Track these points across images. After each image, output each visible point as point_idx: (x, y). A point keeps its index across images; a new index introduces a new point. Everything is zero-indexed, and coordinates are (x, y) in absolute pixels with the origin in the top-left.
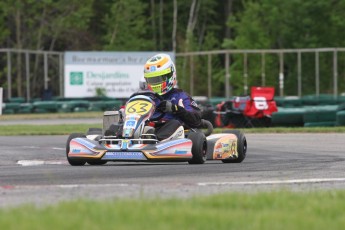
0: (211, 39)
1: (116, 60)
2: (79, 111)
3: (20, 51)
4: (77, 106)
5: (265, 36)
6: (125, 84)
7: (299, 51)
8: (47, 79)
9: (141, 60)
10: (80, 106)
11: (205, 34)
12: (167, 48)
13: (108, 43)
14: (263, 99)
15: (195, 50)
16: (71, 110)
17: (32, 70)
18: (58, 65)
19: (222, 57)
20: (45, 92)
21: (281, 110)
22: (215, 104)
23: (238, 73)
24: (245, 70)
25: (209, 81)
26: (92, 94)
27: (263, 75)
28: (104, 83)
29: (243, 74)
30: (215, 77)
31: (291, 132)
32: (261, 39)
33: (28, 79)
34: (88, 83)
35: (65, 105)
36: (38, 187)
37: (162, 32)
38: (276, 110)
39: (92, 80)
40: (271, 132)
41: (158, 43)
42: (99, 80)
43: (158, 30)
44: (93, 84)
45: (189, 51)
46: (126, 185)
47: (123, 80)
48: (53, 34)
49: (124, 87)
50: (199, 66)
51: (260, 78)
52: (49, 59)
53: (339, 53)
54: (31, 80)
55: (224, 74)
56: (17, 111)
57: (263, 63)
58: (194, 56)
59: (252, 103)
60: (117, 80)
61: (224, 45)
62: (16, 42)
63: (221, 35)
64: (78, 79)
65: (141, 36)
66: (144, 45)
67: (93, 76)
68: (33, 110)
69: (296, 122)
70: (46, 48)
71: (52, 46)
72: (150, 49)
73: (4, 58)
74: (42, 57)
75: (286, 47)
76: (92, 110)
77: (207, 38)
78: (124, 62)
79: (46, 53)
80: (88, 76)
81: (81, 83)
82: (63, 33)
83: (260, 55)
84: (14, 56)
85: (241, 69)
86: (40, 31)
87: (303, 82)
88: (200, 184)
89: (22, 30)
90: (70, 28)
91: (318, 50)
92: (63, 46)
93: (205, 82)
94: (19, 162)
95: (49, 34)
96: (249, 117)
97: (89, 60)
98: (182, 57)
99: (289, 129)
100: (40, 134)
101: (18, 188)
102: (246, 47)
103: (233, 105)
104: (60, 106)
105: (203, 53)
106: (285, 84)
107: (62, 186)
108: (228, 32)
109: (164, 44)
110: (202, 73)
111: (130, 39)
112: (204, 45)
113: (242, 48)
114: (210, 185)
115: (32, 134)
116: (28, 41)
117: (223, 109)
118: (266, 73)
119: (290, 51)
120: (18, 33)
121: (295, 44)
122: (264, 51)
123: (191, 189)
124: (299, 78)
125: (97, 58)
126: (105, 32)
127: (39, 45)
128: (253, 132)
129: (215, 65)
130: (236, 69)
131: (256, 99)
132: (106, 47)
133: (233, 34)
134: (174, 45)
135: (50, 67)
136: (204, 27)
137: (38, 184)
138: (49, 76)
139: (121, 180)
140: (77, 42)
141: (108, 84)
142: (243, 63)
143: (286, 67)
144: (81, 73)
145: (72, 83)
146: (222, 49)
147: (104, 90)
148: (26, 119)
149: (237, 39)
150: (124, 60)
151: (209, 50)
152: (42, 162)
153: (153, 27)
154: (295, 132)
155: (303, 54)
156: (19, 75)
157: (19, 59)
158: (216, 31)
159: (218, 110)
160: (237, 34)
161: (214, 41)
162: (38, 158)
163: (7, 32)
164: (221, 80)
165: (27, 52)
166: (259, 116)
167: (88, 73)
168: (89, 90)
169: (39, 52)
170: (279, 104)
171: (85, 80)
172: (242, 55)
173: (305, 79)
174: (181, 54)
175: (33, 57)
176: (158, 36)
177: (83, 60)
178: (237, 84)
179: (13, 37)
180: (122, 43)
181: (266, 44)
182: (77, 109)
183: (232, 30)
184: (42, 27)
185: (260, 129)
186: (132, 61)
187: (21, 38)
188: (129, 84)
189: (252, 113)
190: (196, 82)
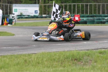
3: (2, 4)
6: (27, 12)
7: (68, 4)
8: (9, 11)
12: (35, 3)
17: (5, 8)
25: (47, 11)
26: (20, 14)
28: (22, 12)
47: (27, 11)
49: (27, 13)
53: (77, 5)
60: (25, 11)
61: (50, 2)
64: (16, 10)
67: (20, 10)
71: (9, 3)
72: (31, 4)
74: (7, 5)
76: (24, 18)
78: (27, 7)
81: (17, 11)
91: (72, 4)
97: (19, 6)
110: (45, 9)
111: (28, 1)
119: (66, 4)
121: (67, 2)
122: (60, 4)
127: (6, 2)
129: (48, 7)
134: (37, 2)
135: (9, 7)
141: (23, 12)
144: (17, 9)
145: (15, 11)
151: (47, 4)
155: (69, 5)
165: (4, 4)
166: (77, 21)
167: (18, 9)
168: (19, 13)
169: (6, 4)
171: (18, 11)
177: (17, 6)
180: (26, 2)
181: (60, 2)
188: (28, 12)
190: (44, 11)
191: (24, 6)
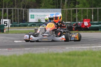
0: (72, 5)
1: (44, 11)
2: (33, 26)
3: (16, 9)
4: (32, 25)
5: (88, 4)
9: (51, 11)
10: (33, 25)
11: (70, 3)
12: (59, 8)
13: (42, 6)
14: (87, 22)
15: (67, 8)
16: (31, 26)
17: (19, 14)
18: (27, 13)
19: (75, 10)
20: (23, 21)
21: (92, 26)
22: (73, 24)
23: (80, 15)
24: (82, 14)
25: (71, 17)
27: (87, 15)
28: (40, 18)
29: (81, 15)
30: (73, 16)
31: (95, 32)
32: (87, 5)
33: (18, 17)
34: (36, 18)
35: (29, 24)
36: (19, 49)
37: (57, 3)
38: (91, 26)
39: (37, 17)
40: (89, 32)
41: (56, 6)
42: (39, 17)
43: (56, 2)
44: (37, 18)
45: (66, 8)
46: (45, 48)
48: (26, 3)
50: (68, 13)
51: (86, 16)
52: (24, 11)
54: (19, 17)
55: (76, 15)
56: (15, 26)
57: (87, 12)
58: (67, 10)
59: (83, 24)
61: (76, 7)
62: (15, 6)
63: (75, 4)
65: (51, 4)
66: (52, 7)
67: (37, 16)
68: (20, 26)
69: (96, 29)
70: (24, 8)
72: (54, 8)
73: (11, 11)
75: (94, 7)
76: (37, 26)
77: (71, 4)
78: (46, 12)
79: (23, 9)
80: (36, 16)
81: (34, 18)
82: (28, 3)
83: (86, 9)
84: (14, 10)
85: (81, 14)
86: (22, 3)
87: (99, 17)
88: (67, 48)
89: (16, 2)
90: (30, 2)
92: (29, 7)
93: (70, 17)
94: (15, 41)
95: (25, 4)
96: (83, 28)
97: (36, 11)
98: (63, 10)
99: (94, 31)
100: (21, 33)
101: (13, 50)
102: (82, 7)
103: (78, 24)
104: (27, 25)
105: (70, 9)
106: (93, 18)
107: (26, 49)
108: (77, 3)
109: (58, 6)
110: (69, 15)
111: (48, 5)
112: (70, 7)
113: (81, 8)
114: (70, 48)
115: (19, 33)
116: (18, 6)
117: (75, 25)
118: (88, 15)
120: (15, 3)
122: (87, 8)
123: (64, 50)
124: (98, 16)
125: (38, 11)
126: (41, 3)
127: (21, 7)
128: (84, 32)
129: (73, 13)
130: (79, 14)
131: (85, 22)
132: (41, 7)
133: (78, 3)
134: (61, 7)
135: (25, 13)
136: (70, 2)
137: (19, 48)
138: (24, 16)
139: (43, 47)
140: (33, 6)
141: (42, 18)
142: (81, 12)
143: (94, 13)
144: (34, 15)
145: (31, 18)
146: (75, 8)
147: (41, 20)
148: (17, 29)
149: (79, 5)
150: (46, 11)
151: (71, 8)
152: (21, 41)
153: (55, 2)
154: (96, 32)
155: (99, 9)
156: (16, 16)
157: (16, 11)
158: (73, 2)
159: (73, 26)
160: (80, 4)
161: (73, 5)
162: (20, 40)
163: (12, 3)
164: (75, 17)
165: (18, 9)
166: (86, 27)
167: (36, 15)
168: (36, 20)
169: (21, 9)
170: (92, 24)
171: (35, 17)
172: (81, 9)
173: (100, 16)
174: (63, 9)
175: (20, 10)
176: (56, 4)
177: (34, 11)
178: (80, 18)
179: (14, 4)
180: (46, 6)
182: (32, 26)
183: (78, 2)
184: (22, 1)
185: (86, 31)
186: (49, 11)
187: (16, 5)
189: (84, 27)
190: (67, 18)
191: (43, 12)
